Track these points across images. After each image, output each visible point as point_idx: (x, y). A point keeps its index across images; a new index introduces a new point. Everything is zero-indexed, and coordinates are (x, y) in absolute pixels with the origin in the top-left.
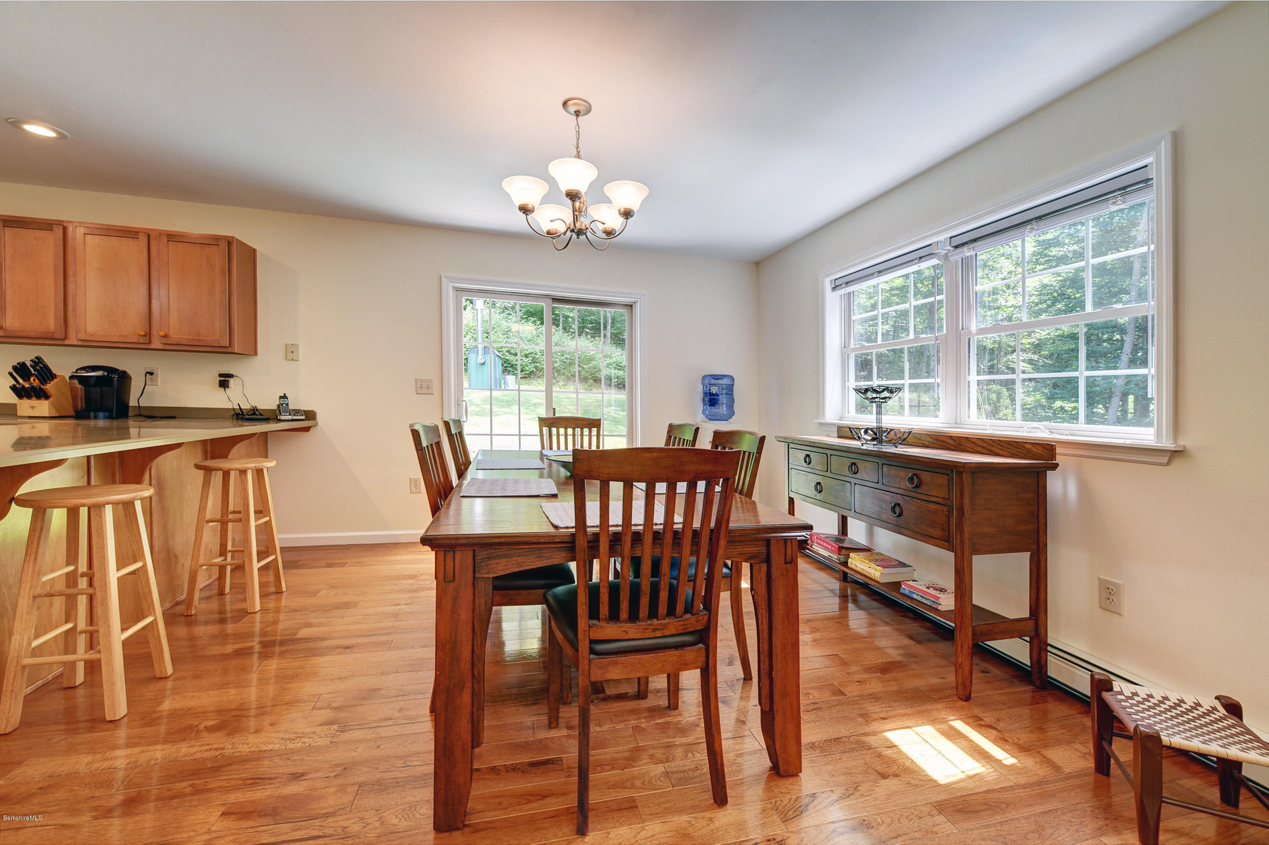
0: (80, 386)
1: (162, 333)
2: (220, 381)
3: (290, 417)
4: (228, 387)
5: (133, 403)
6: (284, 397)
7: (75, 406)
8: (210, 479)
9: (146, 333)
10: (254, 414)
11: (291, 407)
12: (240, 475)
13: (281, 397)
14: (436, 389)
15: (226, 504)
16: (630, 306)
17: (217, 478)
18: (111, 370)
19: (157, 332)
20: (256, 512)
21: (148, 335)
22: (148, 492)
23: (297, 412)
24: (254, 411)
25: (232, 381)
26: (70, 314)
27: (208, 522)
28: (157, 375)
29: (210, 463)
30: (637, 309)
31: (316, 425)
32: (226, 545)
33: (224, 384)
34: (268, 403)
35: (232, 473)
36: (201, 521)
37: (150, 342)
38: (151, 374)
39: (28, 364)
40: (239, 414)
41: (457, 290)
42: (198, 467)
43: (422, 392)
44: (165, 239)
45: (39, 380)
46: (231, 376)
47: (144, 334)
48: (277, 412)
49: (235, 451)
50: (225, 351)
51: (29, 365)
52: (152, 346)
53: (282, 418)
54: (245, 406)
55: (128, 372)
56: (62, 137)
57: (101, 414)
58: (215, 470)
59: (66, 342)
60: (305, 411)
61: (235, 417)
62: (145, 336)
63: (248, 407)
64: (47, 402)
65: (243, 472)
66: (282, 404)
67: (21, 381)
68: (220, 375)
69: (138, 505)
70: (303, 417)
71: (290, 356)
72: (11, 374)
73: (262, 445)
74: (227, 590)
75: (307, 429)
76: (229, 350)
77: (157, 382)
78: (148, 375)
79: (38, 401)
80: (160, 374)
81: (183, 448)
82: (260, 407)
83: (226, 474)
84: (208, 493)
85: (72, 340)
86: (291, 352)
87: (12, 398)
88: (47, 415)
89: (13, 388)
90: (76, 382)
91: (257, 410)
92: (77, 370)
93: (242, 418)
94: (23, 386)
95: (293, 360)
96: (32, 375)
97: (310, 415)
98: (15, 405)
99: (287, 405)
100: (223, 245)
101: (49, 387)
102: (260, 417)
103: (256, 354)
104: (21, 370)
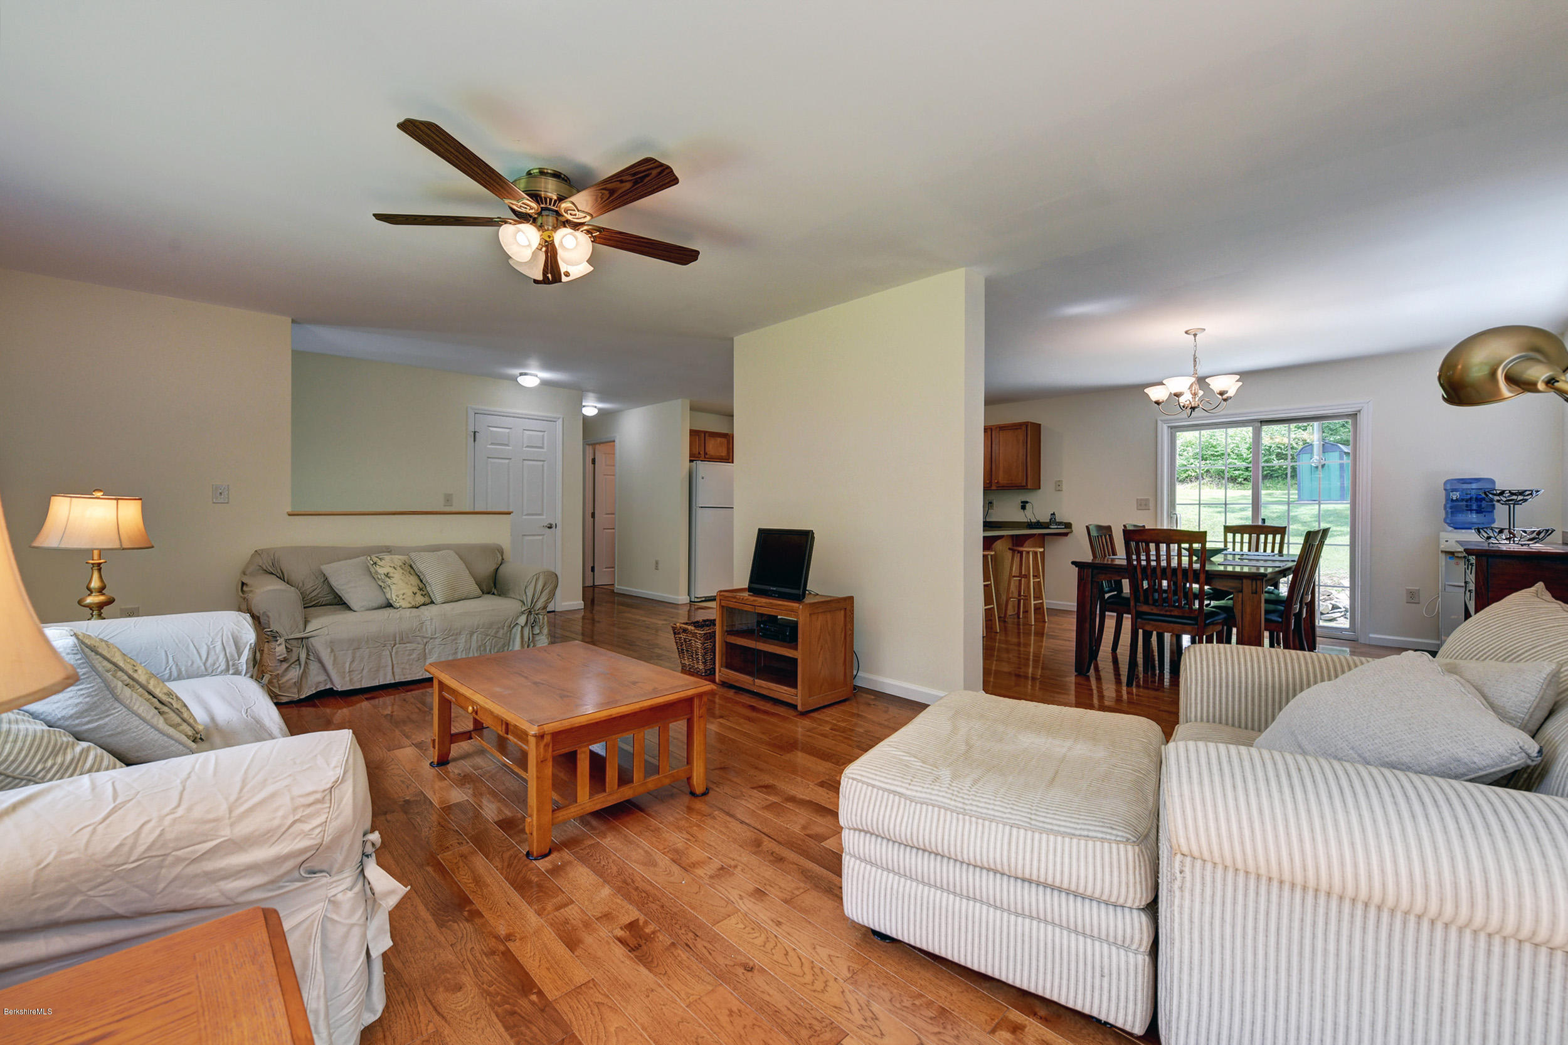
1: (996, 481)
2: (1021, 505)
3: (1057, 526)
4: (1026, 509)
6: (1054, 514)
10: (1038, 524)
11: (1057, 520)
13: (1052, 514)
14: (1152, 505)
15: (1020, 568)
16: (1354, 416)
17: (1017, 555)
19: (994, 480)
20: (1033, 576)
21: (991, 483)
22: (993, 553)
23: (1060, 523)
24: (1038, 522)
25: (1027, 505)
27: (1014, 577)
29: (1015, 548)
30: (1363, 419)
31: (1071, 531)
32: (1021, 589)
33: (1023, 508)
34: (1045, 518)
35: (1024, 553)
36: (1011, 576)
37: (991, 486)
38: (991, 503)
40: (1030, 523)
41: (1171, 428)
42: (1009, 549)
43: (1142, 508)
44: (998, 429)
46: (1027, 502)
48: (1050, 523)
49: (1027, 543)
50: (1022, 487)
52: (993, 488)
53: (1053, 526)
54: (1034, 520)
58: (1016, 551)
60: (1065, 522)
61: (1028, 525)
63: (1035, 521)
65: (1028, 552)
66: (1052, 518)
68: (1022, 502)
69: (989, 557)
70: (1064, 526)
71: (1059, 488)
73: (1042, 540)
74: (1021, 616)
75: (1066, 534)
76: (1026, 487)
77: (994, 507)
80: (994, 502)
81: (1003, 539)
82: (1041, 520)
83: (1021, 553)
86: (1058, 487)
93: (1031, 526)
95: (1060, 491)
97: (1068, 525)
99: (1055, 518)
100: (1024, 428)
102: (1040, 525)
103: (1040, 488)
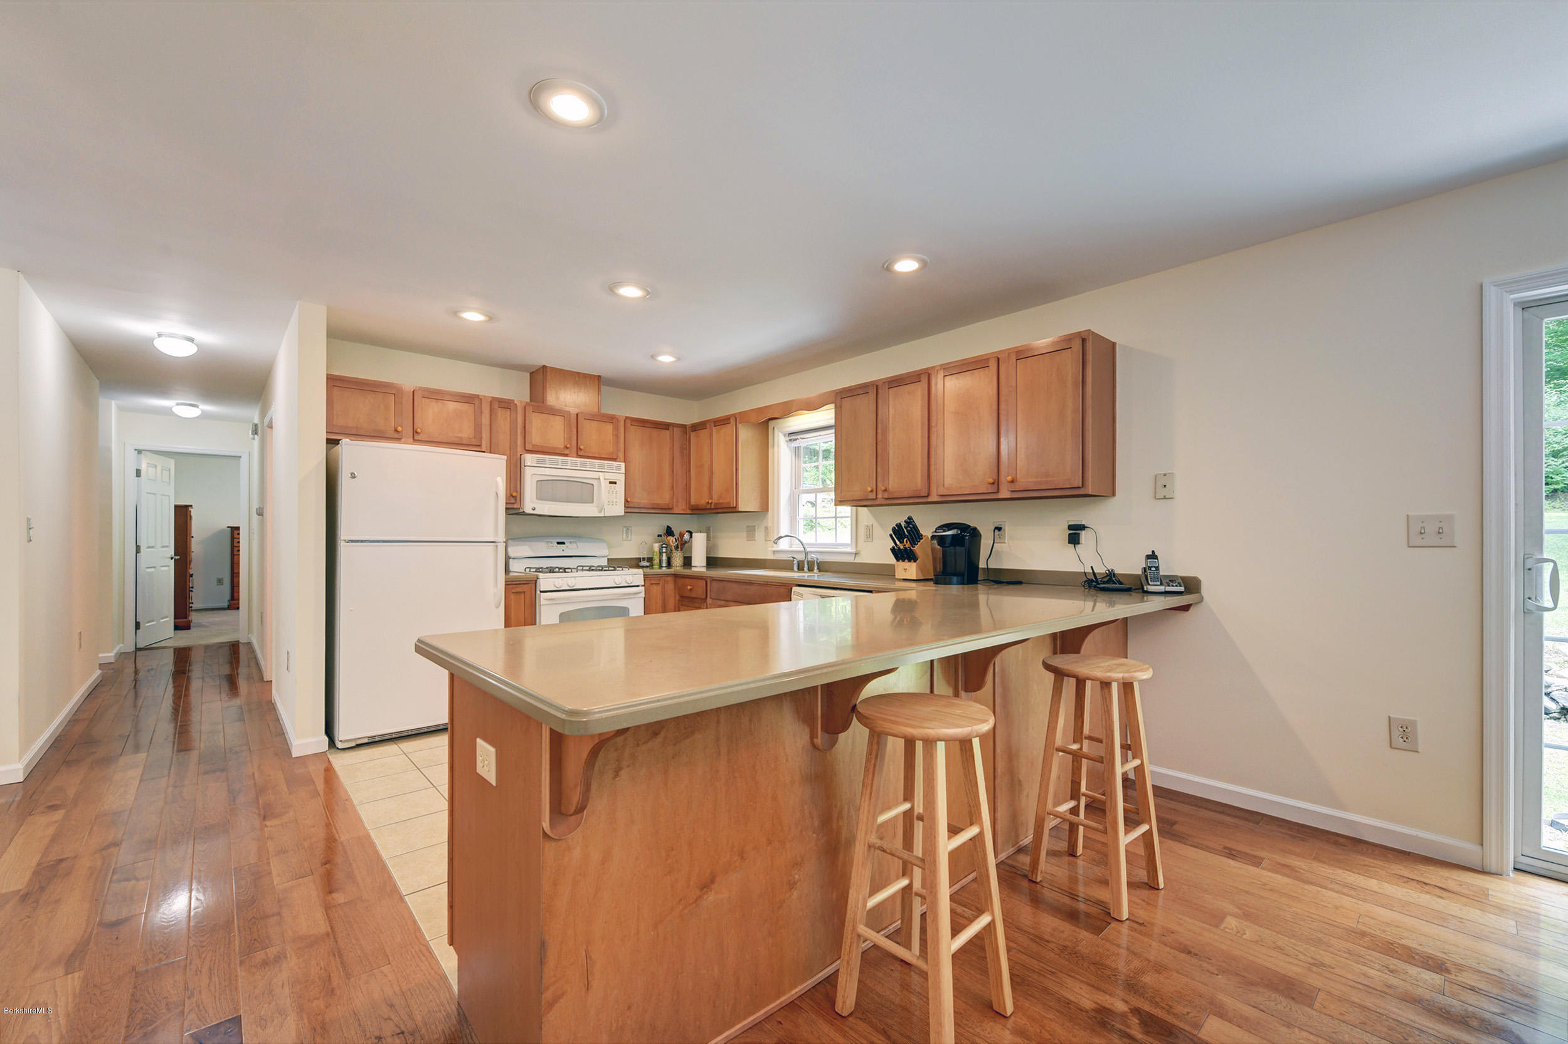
0: (939, 547)
1: (1009, 478)
2: (1069, 534)
3: (1162, 588)
4: (1079, 543)
5: (982, 565)
6: (1153, 556)
7: (935, 569)
8: (1062, 685)
9: (995, 480)
10: (1110, 581)
11: (1162, 572)
12: (1102, 688)
13: (1148, 557)
15: (1080, 724)
17: (1069, 685)
18: (963, 527)
19: (1005, 478)
21: (996, 483)
23: (1172, 580)
24: (1111, 576)
25: (1083, 535)
26: (932, 468)
27: (1058, 751)
28: (1004, 530)
29: (1061, 662)
31: (1201, 600)
32: (1079, 784)
33: (1074, 540)
34: (1130, 565)
35: (1089, 683)
36: (1050, 747)
37: (998, 491)
38: (999, 529)
39: (903, 524)
40: (1092, 581)
41: (1525, 306)
42: (1046, 667)
43: (1423, 543)
44: (1015, 358)
45: (910, 543)
46: (1083, 527)
47: (992, 481)
48: (1143, 579)
50: (1077, 494)
51: (903, 526)
52: (1001, 496)
53: (1151, 588)
54: (1100, 570)
55: (978, 528)
56: (924, 264)
57: (955, 579)
58: (1068, 676)
59: (930, 499)
60: (1183, 578)
61: (1087, 585)
62: (993, 483)
63: (1103, 571)
64: (915, 564)
65: (1106, 684)
66: (1150, 568)
67: (898, 543)
68: (1071, 527)
69: (976, 742)
70: (1182, 589)
71: (1161, 493)
72: (891, 536)
74: (1080, 849)
75: (1188, 607)
76: (1081, 492)
77: (1005, 539)
78: (996, 531)
79: (909, 563)
80: (1007, 529)
81: (1031, 640)
82: (1118, 571)
83: (1080, 683)
84: (1059, 707)
85: (934, 498)
86: (1162, 489)
87: (891, 559)
88: (915, 578)
89: (893, 550)
90: (935, 542)
91: (1114, 574)
92: (936, 529)
93: (1095, 586)
94: (899, 548)
95: (1165, 498)
96: (905, 536)
97: (1191, 586)
98: (893, 566)
99: (1157, 568)
100: (1078, 345)
101: (917, 549)
102: (1118, 586)
103: (1114, 494)
104: (898, 532)
